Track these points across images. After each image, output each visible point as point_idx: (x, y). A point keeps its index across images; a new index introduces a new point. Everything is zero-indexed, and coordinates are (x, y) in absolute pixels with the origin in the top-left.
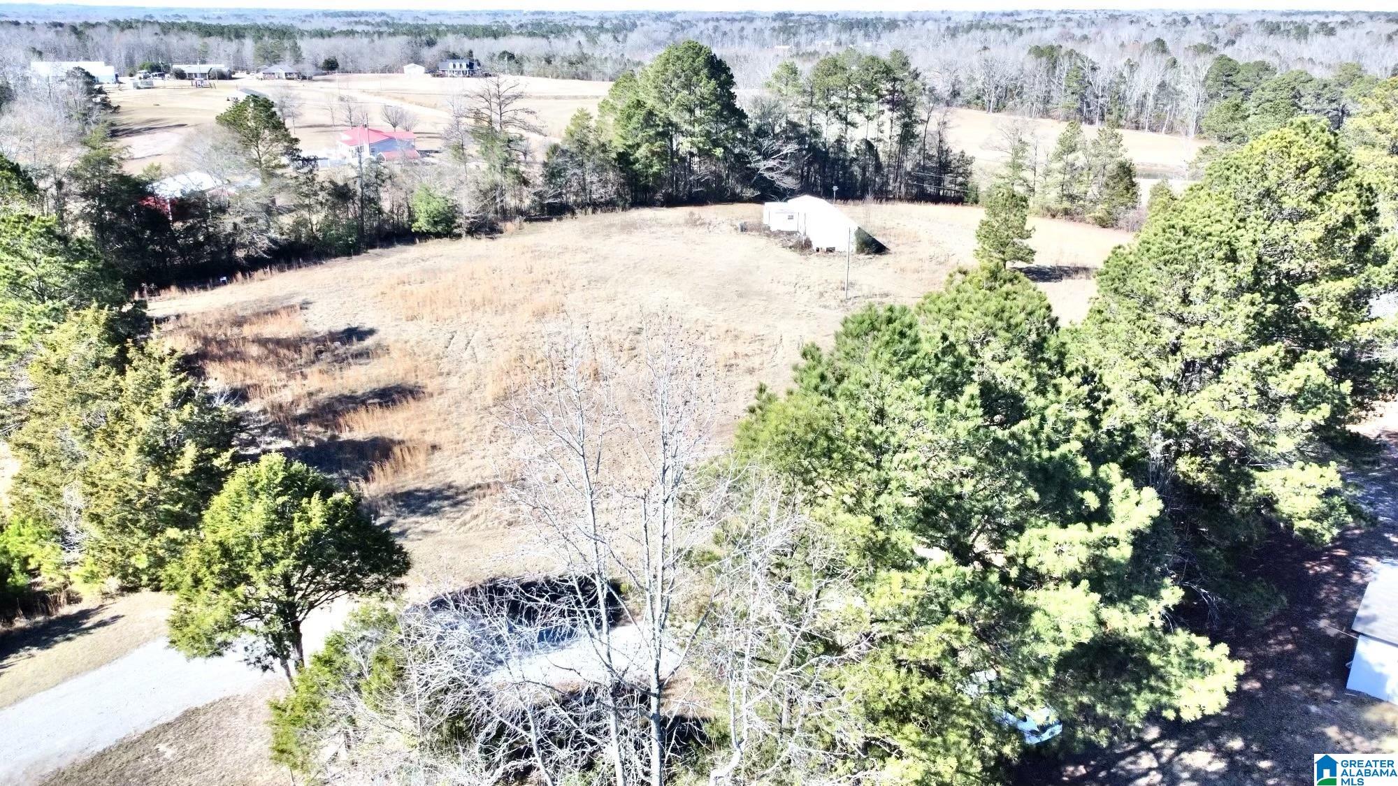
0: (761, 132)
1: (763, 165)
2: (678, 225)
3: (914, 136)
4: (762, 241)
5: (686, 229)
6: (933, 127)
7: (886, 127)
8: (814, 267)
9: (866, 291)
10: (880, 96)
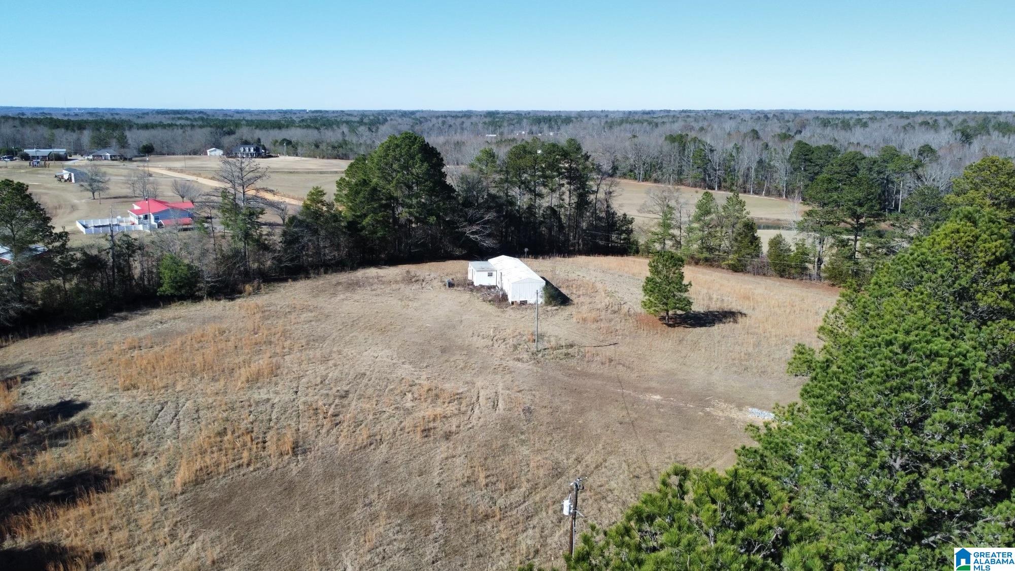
0: (467, 203)
1: (468, 230)
2: (396, 282)
3: (588, 203)
4: (466, 296)
5: (402, 286)
6: (601, 195)
7: (566, 197)
8: (509, 320)
9: (553, 343)
10: (560, 174)
